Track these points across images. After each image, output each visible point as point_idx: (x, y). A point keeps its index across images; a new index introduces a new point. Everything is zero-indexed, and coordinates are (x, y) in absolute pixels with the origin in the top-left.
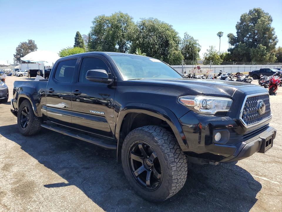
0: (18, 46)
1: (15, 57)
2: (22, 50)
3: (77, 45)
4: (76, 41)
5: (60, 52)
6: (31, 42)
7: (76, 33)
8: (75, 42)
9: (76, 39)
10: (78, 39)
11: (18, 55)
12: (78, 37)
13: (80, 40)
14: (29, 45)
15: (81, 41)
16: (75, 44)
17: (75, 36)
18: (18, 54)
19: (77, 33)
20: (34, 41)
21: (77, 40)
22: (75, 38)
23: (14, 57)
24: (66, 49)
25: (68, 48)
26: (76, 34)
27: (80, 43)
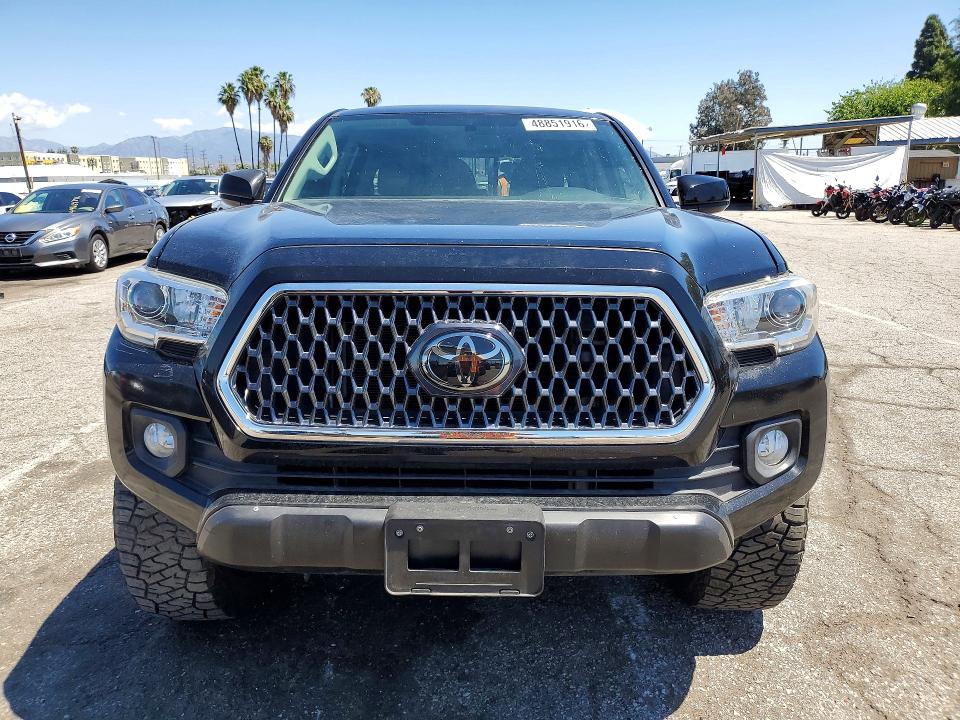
0: (704, 97)
1: (693, 132)
2: (717, 108)
3: (923, 69)
4: (919, 54)
5: (834, 104)
6: (747, 79)
7: (925, 20)
8: (913, 60)
9: (920, 45)
10: (931, 43)
11: (704, 124)
12: (931, 37)
13: (937, 47)
14: (741, 90)
15: (942, 51)
16: (915, 65)
17: (917, 35)
18: (702, 123)
19: (927, 24)
20: (757, 74)
21: (925, 49)
22: (917, 41)
23: (689, 133)
24: (862, 90)
25: (871, 85)
26: (923, 26)
27: (936, 60)
